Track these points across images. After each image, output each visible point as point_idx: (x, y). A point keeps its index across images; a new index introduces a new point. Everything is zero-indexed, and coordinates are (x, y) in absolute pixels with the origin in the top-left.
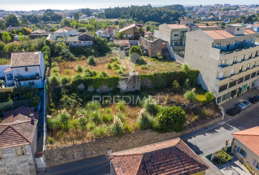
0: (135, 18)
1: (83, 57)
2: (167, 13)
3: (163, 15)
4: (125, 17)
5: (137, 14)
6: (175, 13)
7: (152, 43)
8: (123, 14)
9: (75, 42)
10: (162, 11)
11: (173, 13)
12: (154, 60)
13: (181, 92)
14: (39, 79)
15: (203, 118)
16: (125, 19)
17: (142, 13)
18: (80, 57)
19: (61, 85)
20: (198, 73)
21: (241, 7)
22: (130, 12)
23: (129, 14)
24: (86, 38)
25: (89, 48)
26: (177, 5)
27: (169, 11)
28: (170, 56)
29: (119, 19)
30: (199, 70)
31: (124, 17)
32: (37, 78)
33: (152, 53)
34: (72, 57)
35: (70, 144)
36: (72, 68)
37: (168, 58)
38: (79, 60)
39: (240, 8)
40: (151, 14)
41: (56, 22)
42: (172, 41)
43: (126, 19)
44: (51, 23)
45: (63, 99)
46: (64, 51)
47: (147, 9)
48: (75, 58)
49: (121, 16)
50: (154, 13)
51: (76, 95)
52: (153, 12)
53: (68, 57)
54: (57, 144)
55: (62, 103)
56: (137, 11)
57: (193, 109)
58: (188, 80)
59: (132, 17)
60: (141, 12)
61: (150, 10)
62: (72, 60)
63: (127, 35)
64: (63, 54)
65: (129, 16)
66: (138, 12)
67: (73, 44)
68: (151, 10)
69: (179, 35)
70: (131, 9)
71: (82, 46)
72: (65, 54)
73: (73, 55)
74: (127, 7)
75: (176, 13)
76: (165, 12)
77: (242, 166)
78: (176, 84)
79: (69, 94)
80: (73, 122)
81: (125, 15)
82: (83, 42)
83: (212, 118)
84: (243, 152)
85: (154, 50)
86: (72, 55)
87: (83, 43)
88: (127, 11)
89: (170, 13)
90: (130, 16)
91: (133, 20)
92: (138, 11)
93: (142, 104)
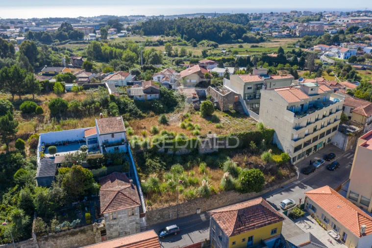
0: (184, 36)
1: (152, 113)
2: (227, 28)
3: (222, 31)
4: (171, 34)
5: (187, 30)
7: (224, 97)
8: (168, 30)
9: (140, 96)
10: (220, 25)
11: (236, 28)
12: (227, 116)
13: (257, 153)
14: (124, 144)
15: (280, 178)
16: (170, 37)
17: (194, 29)
18: (148, 114)
19: (142, 149)
20: (273, 132)
21: (326, 15)
22: (177, 26)
23: (175, 30)
24: (152, 91)
25: (157, 103)
26: (240, 15)
27: (230, 24)
28: (243, 110)
29: (162, 37)
30: (275, 130)
31: (169, 33)
33: (224, 107)
34: (140, 114)
35: (166, 205)
36: (145, 128)
37: (242, 113)
38: (148, 117)
39: (325, 17)
40: (205, 30)
41: (76, 42)
42: (245, 94)
43: (172, 36)
44: (70, 43)
45: (147, 163)
46: (130, 106)
47: (199, 22)
48: (144, 115)
49: (165, 32)
50: (210, 28)
51: (159, 158)
52: (208, 27)
53: (136, 113)
54: (155, 206)
55: (148, 167)
56: (186, 26)
57: (270, 170)
58: (264, 140)
59: (180, 33)
60: (192, 27)
61: (204, 24)
62: (141, 117)
64: (131, 111)
65: (175, 32)
66: (189, 28)
67: (138, 98)
68: (206, 24)
69: (253, 88)
70: (178, 23)
71: (149, 100)
72: (133, 110)
73: (141, 110)
74: (173, 20)
75: (240, 27)
76: (224, 27)
77: (313, 220)
78: (253, 145)
79: (152, 157)
80: (164, 185)
81: (171, 31)
82: (149, 95)
83: (288, 177)
84: (313, 209)
85: (226, 103)
86: (140, 112)
87: (149, 96)
88: (173, 26)
89: (231, 28)
90: (177, 32)
91: (182, 37)
92: (188, 25)
93: (222, 166)
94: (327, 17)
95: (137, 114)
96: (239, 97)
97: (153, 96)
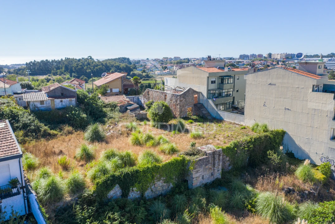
0: (73, 74)
1: (67, 128)
2: (115, 67)
3: (111, 69)
4: (58, 73)
5: (75, 69)
6: (125, 66)
7: (180, 96)
8: (55, 69)
9: (42, 102)
10: (108, 65)
11: (123, 67)
12: (192, 123)
14: (18, 193)
16: (58, 76)
17: (83, 68)
18: (61, 130)
19: (68, 198)
20: (281, 133)
21: (192, 60)
22: (64, 66)
23: (63, 69)
24: (62, 94)
26: (123, 58)
27: (117, 64)
28: (209, 114)
29: (49, 76)
30: (285, 130)
31: (57, 73)
32: (15, 191)
33: (181, 112)
34: (45, 131)
36: (61, 152)
38: (61, 135)
39: (191, 61)
40: (94, 68)
42: (208, 90)
43: (60, 75)
46: (24, 119)
47: (87, 62)
48: (52, 132)
49: (52, 71)
50: (99, 67)
51: (116, 215)
52: (97, 66)
53: (37, 130)
56: (75, 65)
58: (281, 148)
59: (68, 72)
60: (81, 66)
61: (92, 63)
62: (47, 136)
63: (111, 90)
64: (26, 126)
65: (63, 71)
66: (78, 66)
67: (39, 105)
68: (94, 63)
69: (216, 82)
70: (66, 63)
71: (59, 109)
72: (30, 126)
73: (46, 125)
74: (60, 60)
75: (127, 66)
76: (112, 66)
78: (275, 157)
81: (58, 71)
82: (57, 101)
85: (183, 106)
86: (44, 128)
87: (58, 103)
88: (61, 65)
89: (119, 66)
90: (65, 71)
91: (71, 76)
92: (76, 64)
93: (254, 206)
94: (193, 61)
95: (40, 131)
96: (199, 96)
97: (66, 101)
